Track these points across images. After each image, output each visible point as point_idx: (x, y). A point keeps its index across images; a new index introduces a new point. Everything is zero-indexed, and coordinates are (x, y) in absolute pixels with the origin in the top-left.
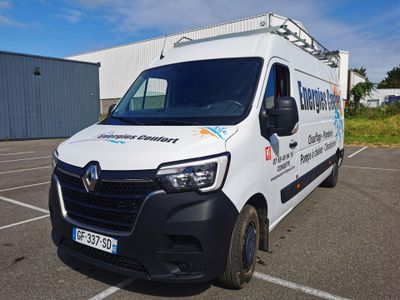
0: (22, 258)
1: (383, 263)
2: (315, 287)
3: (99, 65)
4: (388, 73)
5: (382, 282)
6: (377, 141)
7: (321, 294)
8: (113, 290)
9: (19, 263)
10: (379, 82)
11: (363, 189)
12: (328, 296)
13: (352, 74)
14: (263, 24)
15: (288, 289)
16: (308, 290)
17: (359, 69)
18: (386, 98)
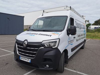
0: (8, 63)
1: (96, 67)
2: (80, 72)
3: (24, 17)
4: (95, 22)
5: (96, 71)
6: (92, 38)
7: (82, 73)
9: (7, 65)
10: (92, 24)
11: (90, 49)
12: (84, 74)
13: (86, 21)
14: (65, 8)
15: (74, 72)
16: (79, 73)
17: (88, 20)
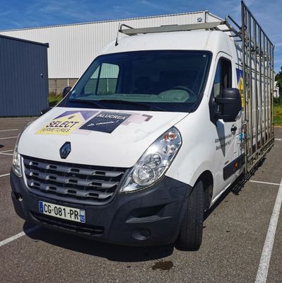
3: (47, 45)
14: (200, 20)
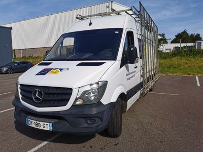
4: (176, 36)
6: (166, 71)
8: (45, 143)
18: (174, 48)
